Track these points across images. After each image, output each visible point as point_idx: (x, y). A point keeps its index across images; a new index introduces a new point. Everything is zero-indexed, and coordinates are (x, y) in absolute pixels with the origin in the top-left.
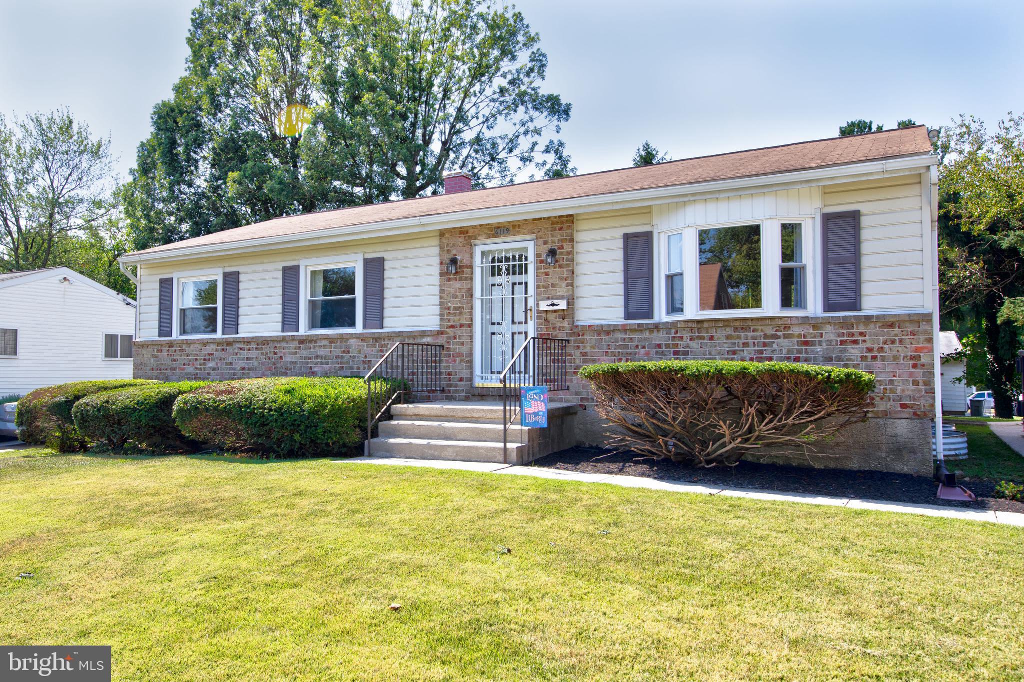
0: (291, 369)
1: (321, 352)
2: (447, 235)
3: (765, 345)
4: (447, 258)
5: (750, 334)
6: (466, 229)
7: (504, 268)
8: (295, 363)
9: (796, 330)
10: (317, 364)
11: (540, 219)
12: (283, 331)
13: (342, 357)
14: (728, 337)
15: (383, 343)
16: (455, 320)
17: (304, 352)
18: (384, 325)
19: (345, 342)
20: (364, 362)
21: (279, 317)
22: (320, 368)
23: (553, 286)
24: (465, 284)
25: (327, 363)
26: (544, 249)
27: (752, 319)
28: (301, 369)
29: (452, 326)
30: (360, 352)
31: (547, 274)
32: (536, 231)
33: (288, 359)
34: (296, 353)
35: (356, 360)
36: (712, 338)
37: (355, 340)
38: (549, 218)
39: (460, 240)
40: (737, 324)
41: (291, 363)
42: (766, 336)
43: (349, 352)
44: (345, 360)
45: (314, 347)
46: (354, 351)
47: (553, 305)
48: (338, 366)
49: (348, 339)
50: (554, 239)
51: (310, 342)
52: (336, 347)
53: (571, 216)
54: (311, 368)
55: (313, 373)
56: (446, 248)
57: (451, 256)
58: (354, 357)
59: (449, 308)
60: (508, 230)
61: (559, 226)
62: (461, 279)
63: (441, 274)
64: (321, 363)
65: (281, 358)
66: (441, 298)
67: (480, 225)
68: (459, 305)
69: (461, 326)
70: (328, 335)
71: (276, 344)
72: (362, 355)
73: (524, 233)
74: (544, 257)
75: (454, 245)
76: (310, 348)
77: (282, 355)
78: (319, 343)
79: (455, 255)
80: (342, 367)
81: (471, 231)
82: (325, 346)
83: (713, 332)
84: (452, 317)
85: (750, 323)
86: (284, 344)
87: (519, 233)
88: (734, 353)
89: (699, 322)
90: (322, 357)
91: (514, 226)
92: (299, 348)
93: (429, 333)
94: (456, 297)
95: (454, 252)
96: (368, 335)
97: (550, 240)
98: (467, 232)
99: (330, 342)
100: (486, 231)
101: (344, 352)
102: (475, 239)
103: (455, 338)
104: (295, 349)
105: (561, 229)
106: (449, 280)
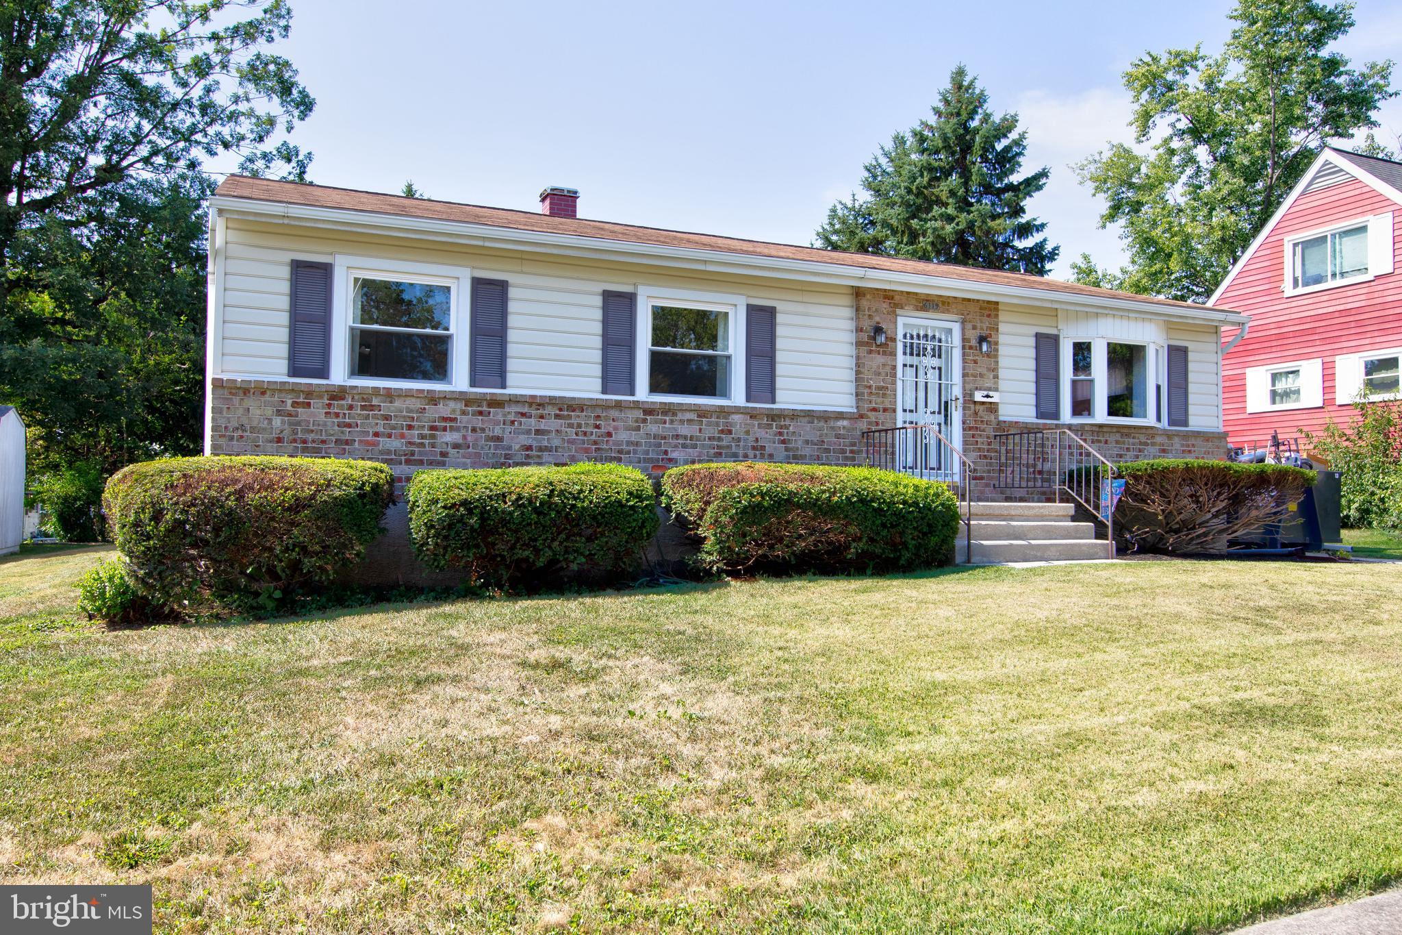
0: (629, 453)
1: (684, 430)
2: (868, 296)
3: (1140, 451)
4: (867, 324)
5: (1131, 440)
6: (891, 294)
7: (929, 348)
8: (637, 444)
9: (1158, 439)
10: (676, 446)
11: (969, 300)
12: (604, 392)
13: (720, 439)
14: (1117, 442)
15: (782, 423)
16: (877, 402)
17: (653, 428)
18: (777, 400)
19: (725, 418)
20: (754, 448)
21: (597, 370)
22: (682, 454)
23: (981, 375)
24: (887, 359)
25: (695, 447)
26: (973, 335)
27: (1135, 427)
28: (647, 452)
29: (874, 410)
30: (747, 433)
31: (976, 362)
32: (965, 313)
33: (623, 436)
34: (638, 429)
35: (742, 444)
36: (1106, 442)
37: (740, 416)
38: (978, 301)
39: (885, 305)
40: (1125, 431)
41: (629, 443)
42: (1141, 443)
43: (730, 432)
44: (724, 443)
45: (672, 422)
46: (738, 431)
47: (987, 396)
48: (712, 451)
49: (729, 413)
50: (984, 326)
51: (665, 413)
52: (709, 424)
53: (997, 303)
54: (666, 452)
55: (670, 460)
56: (867, 313)
57: (873, 323)
58: (739, 440)
59: (870, 387)
60: (937, 305)
61: (987, 312)
62: (884, 353)
63: (859, 344)
64: (684, 446)
65: (609, 434)
66: (858, 373)
67: (908, 293)
68: (882, 384)
69: (885, 410)
70: (699, 405)
71: (599, 412)
72: (751, 438)
73: (953, 313)
74: (974, 343)
75: (876, 310)
76: (665, 423)
77: (611, 430)
78: (680, 416)
79: (878, 323)
80: (720, 454)
81: (897, 297)
82: (689, 421)
83: (1107, 437)
84: (873, 398)
85: (1133, 431)
86: (614, 413)
87: (948, 311)
88: (1121, 456)
89: (1101, 426)
90: (685, 438)
91: (943, 303)
92: (645, 421)
93: (848, 416)
94: (879, 374)
95: (877, 319)
96: (762, 411)
97: (978, 325)
98: (892, 298)
99: (699, 416)
100: (914, 302)
101: (722, 431)
102: (902, 308)
103: (877, 424)
104: (636, 421)
105: (989, 316)
106: (870, 352)
